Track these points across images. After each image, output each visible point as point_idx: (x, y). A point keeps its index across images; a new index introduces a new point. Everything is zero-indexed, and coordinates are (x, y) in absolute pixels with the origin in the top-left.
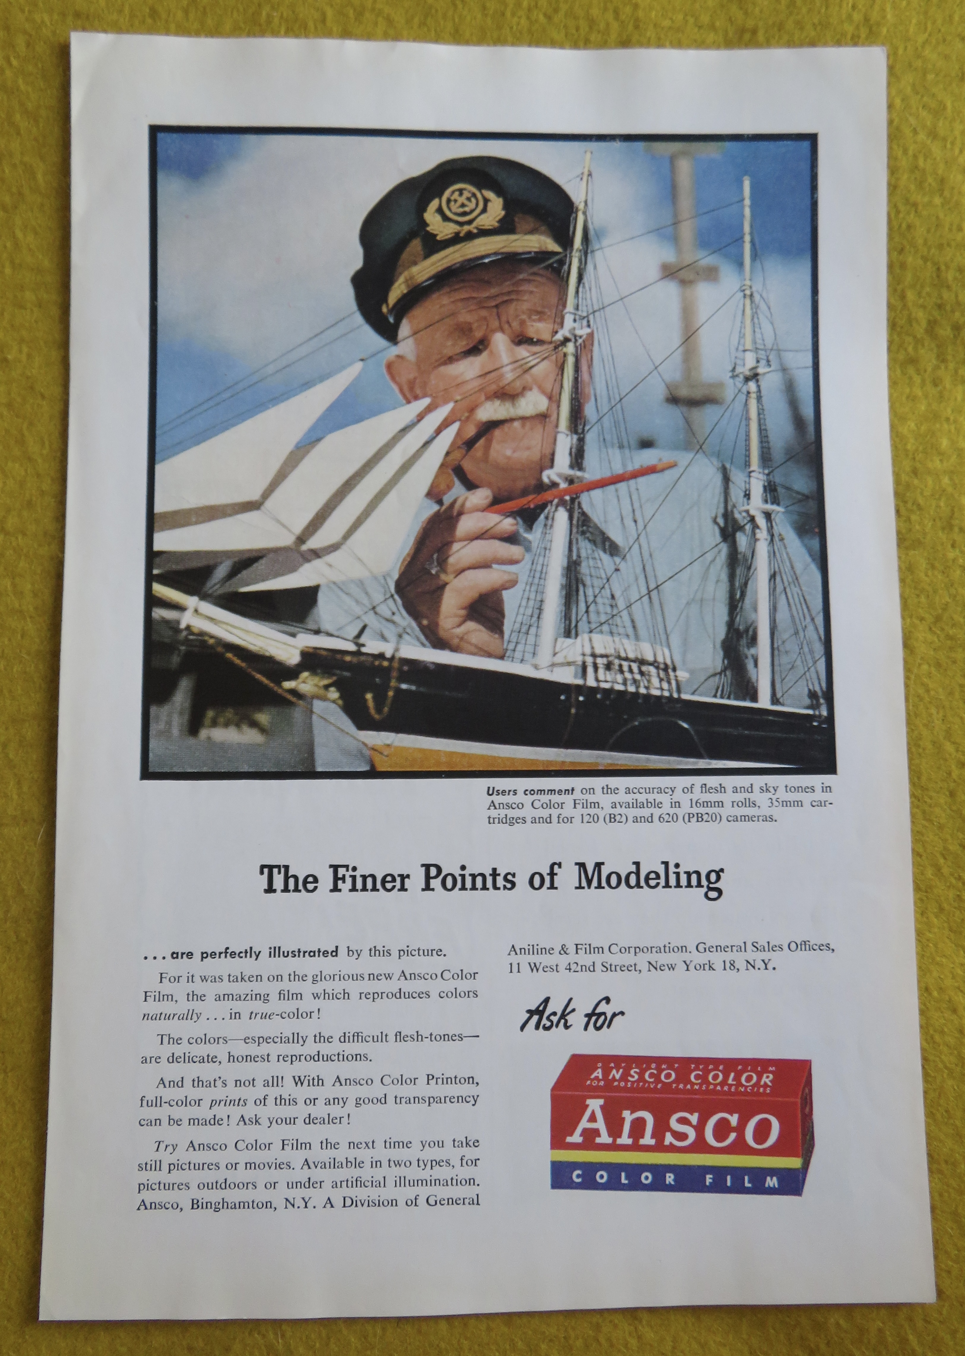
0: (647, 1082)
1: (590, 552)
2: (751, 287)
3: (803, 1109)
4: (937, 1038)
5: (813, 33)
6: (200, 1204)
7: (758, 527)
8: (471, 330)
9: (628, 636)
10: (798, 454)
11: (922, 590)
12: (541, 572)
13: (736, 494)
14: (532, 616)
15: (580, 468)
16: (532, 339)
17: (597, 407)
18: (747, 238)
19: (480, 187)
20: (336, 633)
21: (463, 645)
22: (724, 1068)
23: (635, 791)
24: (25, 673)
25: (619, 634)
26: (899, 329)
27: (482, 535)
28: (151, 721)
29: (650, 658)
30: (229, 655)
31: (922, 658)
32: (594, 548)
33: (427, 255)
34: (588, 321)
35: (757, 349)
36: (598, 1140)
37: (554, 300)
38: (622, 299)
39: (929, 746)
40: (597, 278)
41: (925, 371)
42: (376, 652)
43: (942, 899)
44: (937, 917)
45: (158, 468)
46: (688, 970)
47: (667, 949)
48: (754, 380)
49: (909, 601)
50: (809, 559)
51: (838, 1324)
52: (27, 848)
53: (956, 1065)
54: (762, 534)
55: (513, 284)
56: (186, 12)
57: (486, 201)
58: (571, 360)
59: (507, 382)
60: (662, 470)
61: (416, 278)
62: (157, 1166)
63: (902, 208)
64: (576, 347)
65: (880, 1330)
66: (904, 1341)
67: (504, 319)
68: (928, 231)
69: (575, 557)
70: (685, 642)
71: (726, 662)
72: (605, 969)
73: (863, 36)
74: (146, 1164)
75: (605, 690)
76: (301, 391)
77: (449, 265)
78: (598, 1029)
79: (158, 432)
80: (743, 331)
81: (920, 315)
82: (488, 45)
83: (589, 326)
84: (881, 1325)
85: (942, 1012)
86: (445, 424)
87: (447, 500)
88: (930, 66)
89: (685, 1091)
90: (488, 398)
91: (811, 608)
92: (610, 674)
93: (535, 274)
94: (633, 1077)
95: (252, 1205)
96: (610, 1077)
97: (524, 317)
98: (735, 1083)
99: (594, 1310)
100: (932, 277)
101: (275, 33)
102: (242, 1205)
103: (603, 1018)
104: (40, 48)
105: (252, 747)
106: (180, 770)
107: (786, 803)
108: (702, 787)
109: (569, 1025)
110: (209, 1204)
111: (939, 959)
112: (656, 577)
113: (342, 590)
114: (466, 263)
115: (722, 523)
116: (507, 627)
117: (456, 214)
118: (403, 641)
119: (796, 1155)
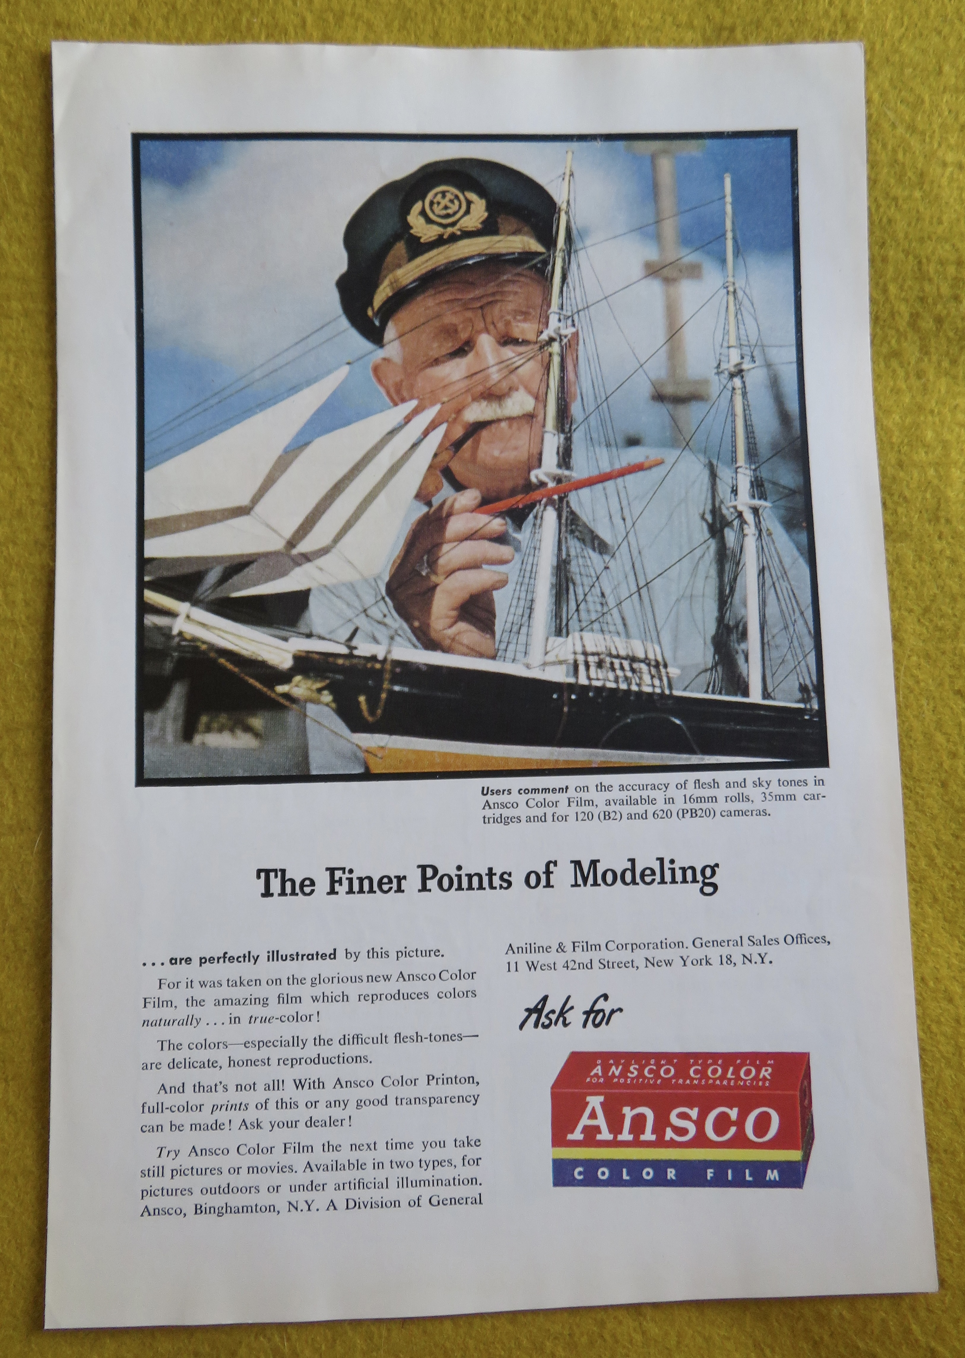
0: (646, 1078)
1: (579, 550)
2: (734, 284)
3: (802, 1101)
4: (934, 1028)
5: (790, 30)
6: (203, 1209)
7: (746, 523)
8: (456, 331)
9: (618, 633)
10: (784, 449)
11: (911, 582)
12: (531, 572)
13: (723, 490)
14: (523, 616)
15: (568, 467)
16: (518, 339)
17: (583, 406)
18: (729, 235)
19: (462, 190)
20: (328, 636)
21: (456, 646)
22: (723, 1062)
23: (629, 788)
24: (19, 682)
25: (610, 632)
26: (881, 323)
27: (471, 536)
28: (145, 728)
29: (641, 655)
30: (222, 661)
31: (912, 650)
32: (583, 547)
33: (411, 258)
34: (573, 321)
35: (741, 345)
36: (599, 1137)
37: (539, 301)
38: (606, 298)
39: (921, 737)
40: (581, 279)
41: (909, 364)
42: (368, 654)
43: (936, 889)
44: (931, 907)
45: (148, 475)
46: (685, 965)
47: (664, 945)
48: (739, 377)
49: (898, 593)
50: (796, 553)
51: (841, 1316)
52: (23, 857)
53: (953, 1054)
54: (750, 530)
55: (498, 285)
56: (166, 19)
57: (469, 203)
59: (493, 383)
60: (650, 468)
61: (400, 280)
62: (160, 1172)
63: (883, 202)
64: (562, 347)
66: (908, 1331)
67: (489, 320)
68: (909, 224)
69: (564, 556)
70: (675, 638)
71: (717, 657)
72: (602, 966)
73: (840, 32)
74: (149, 1170)
75: (596, 687)
76: (288, 396)
77: (433, 267)
78: (596, 1026)
79: (146, 439)
80: (727, 327)
81: (903, 308)
82: (468, 47)
83: (574, 325)
84: (884, 1315)
85: (938, 1002)
86: (433, 426)
87: (436, 501)
88: (907, 61)
89: (684, 1086)
90: (474, 399)
91: (800, 602)
92: (602, 672)
93: (519, 274)
94: (632, 1073)
95: (256, 1209)
96: (610, 1074)
97: (509, 317)
98: (734, 1077)
99: (599, 1307)
100: (913, 270)
101: (256, 40)
102: (245, 1209)
103: (601, 1014)
104: (22, 58)
105: (246, 752)
106: (176, 776)
107: (778, 797)
108: (695, 783)
109: (567, 1022)
110: (212, 1209)
111: (933, 949)
112: (645, 574)
113: (333, 593)
114: (450, 265)
115: (710, 520)
116: (499, 626)
117: (439, 216)
118: (395, 643)
119: (796, 1148)
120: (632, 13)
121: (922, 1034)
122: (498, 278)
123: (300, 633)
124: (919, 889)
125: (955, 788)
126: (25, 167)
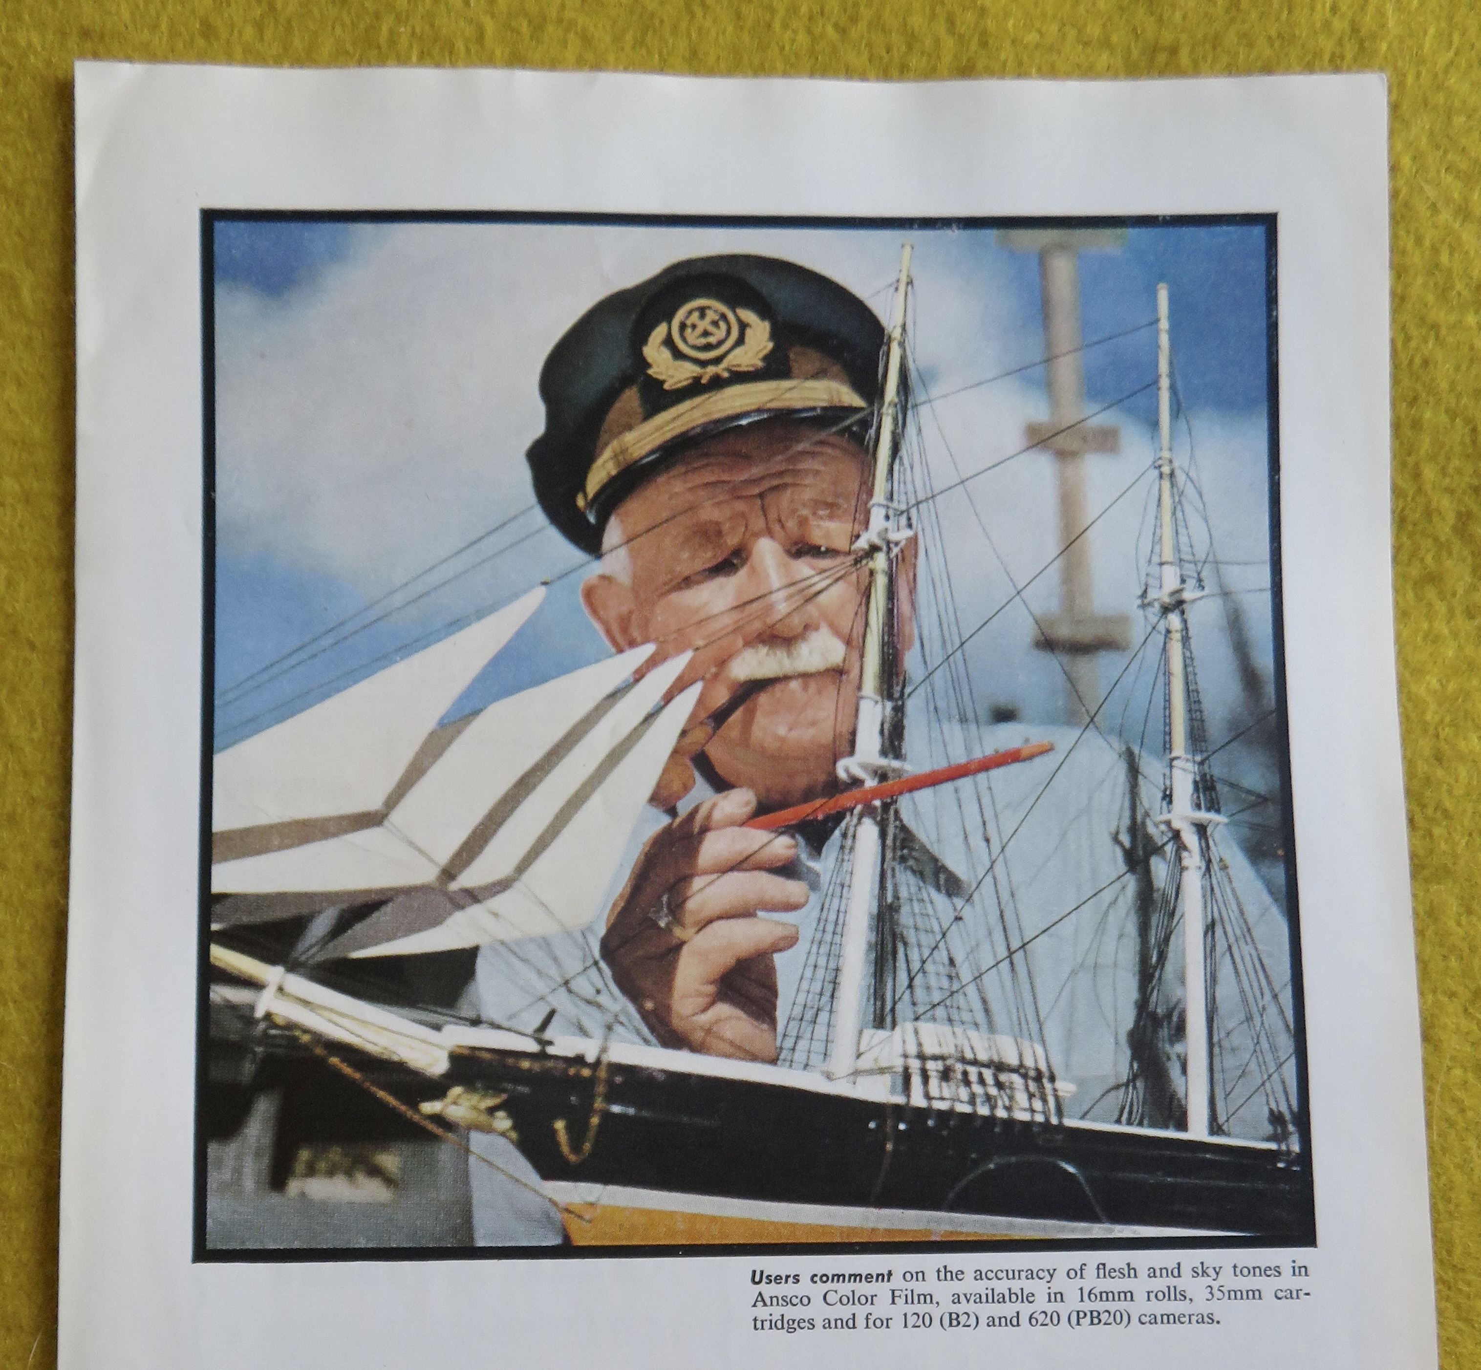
1: (913, 889)
2: (1171, 461)
5: (1268, 52)
7: (1185, 848)
8: (719, 534)
9: (976, 1025)
10: (1249, 729)
11: (1453, 948)
12: (836, 924)
13: (1150, 795)
14: (821, 994)
15: (897, 754)
16: (820, 548)
17: (924, 656)
18: (1165, 383)
19: (733, 303)
20: (505, 1024)
21: (711, 1041)
23: (990, 1275)
24: (6, 1090)
25: (963, 1023)
26: (1410, 528)
27: (740, 865)
28: (209, 1167)
29: (1014, 1061)
30: (334, 1060)
31: (1453, 1058)
32: (921, 884)
33: (649, 414)
34: (909, 519)
35: (1181, 560)
37: (854, 486)
38: (962, 482)
39: (1465, 1199)
40: (922, 451)
41: (1454, 594)
42: (571, 1054)
45: (219, 761)
48: (1177, 612)
49: (1431, 965)
50: (1267, 899)
54: (1193, 860)
55: (789, 460)
56: (260, 27)
57: (743, 326)
58: (881, 581)
59: (779, 617)
60: (1031, 757)
61: (630, 450)
63: (1414, 332)
64: (890, 561)
67: (773, 515)
68: (1457, 369)
69: (890, 899)
70: (1069, 1034)
71: (1135, 1066)
73: (1349, 56)
75: (940, 1113)
76: (448, 635)
77: (684, 429)
79: (217, 702)
80: (1158, 530)
81: (1446, 503)
82: (745, 75)
83: (910, 526)
86: (680, 686)
87: (684, 808)
88: (1457, 104)
90: (748, 643)
91: (1272, 978)
92: (949, 1087)
93: (822, 443)
97: (805, 512)
100: (1463, 443)
101: (403, 61)
104: (26, 87)
105: (370, 1210)
106: (257, 1246)
107: (1232, 1294)
108: (1098, 1268)
112: (1020, 928)
113: (515, 953)
114: (712, 426)
115: (1127, 843)
116: (782, 1012)
117: (695, 347)
118: (613, 1036)
120: (1011, 23)
122: (787, 448)
123: (460, 1018)
126: (29, 264)
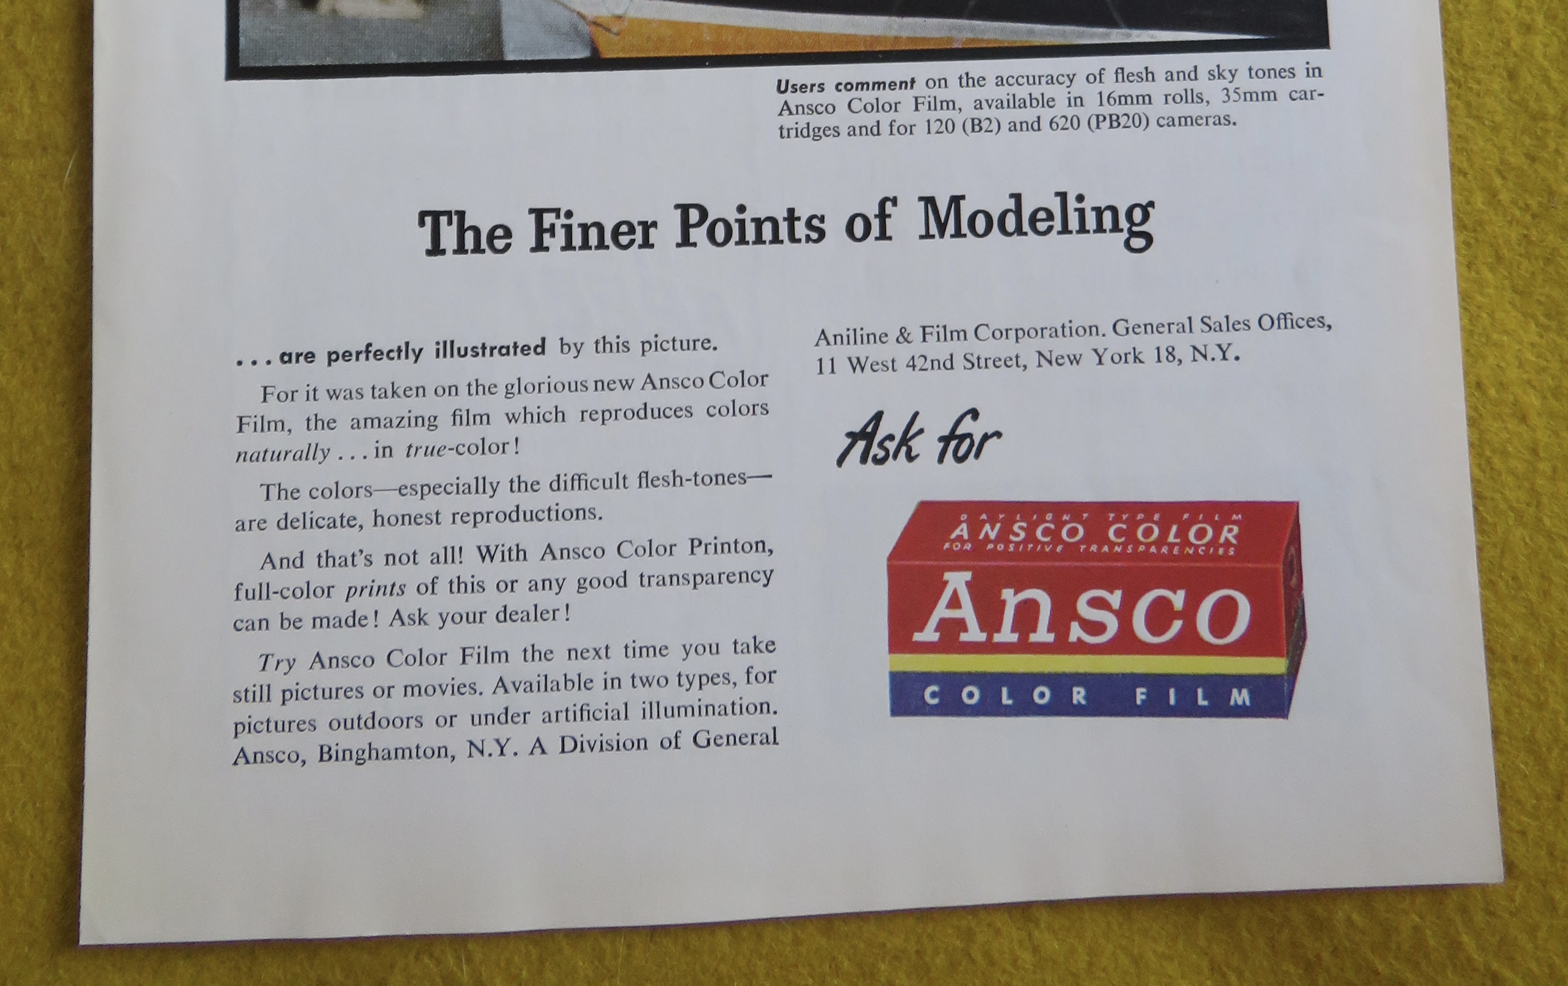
0: (1039, 542)
3: (1287, 580)
4: (1497, 461)
6: (333, 753)
22: (1160, 518)
23: (1011, 81)
36: (964, 637)
43: (1501, 241)
44: (1492, 270)
46: (1100, 363)
47: (1067, 331)
51: (1349, 920)
52: (47, 191)
53: (1528, 505)
62: (263, 694)
65: (1416, 929)
66: (1455, 946)
72: (969, 365)
74: (246, 691)
78: (960, 460)
84: (1417, 919)
85: (1503, 421)
89: (1099, 556)
94: (1017, 535)
95: (415, 753)
96: (981, 536)
98: (1178, 541)
99: (964, 908)
102: (400, 753)
103: (968, 441)
106: (289, 63)
107: (1248, 95)
108: (1117, 72)
109: (913, 454)
110: (347, 754)
111: (1495, 336)
119: (1275, 653)
121: (1477, 472)
124: (1472, 241)
125: (1530, 80)
